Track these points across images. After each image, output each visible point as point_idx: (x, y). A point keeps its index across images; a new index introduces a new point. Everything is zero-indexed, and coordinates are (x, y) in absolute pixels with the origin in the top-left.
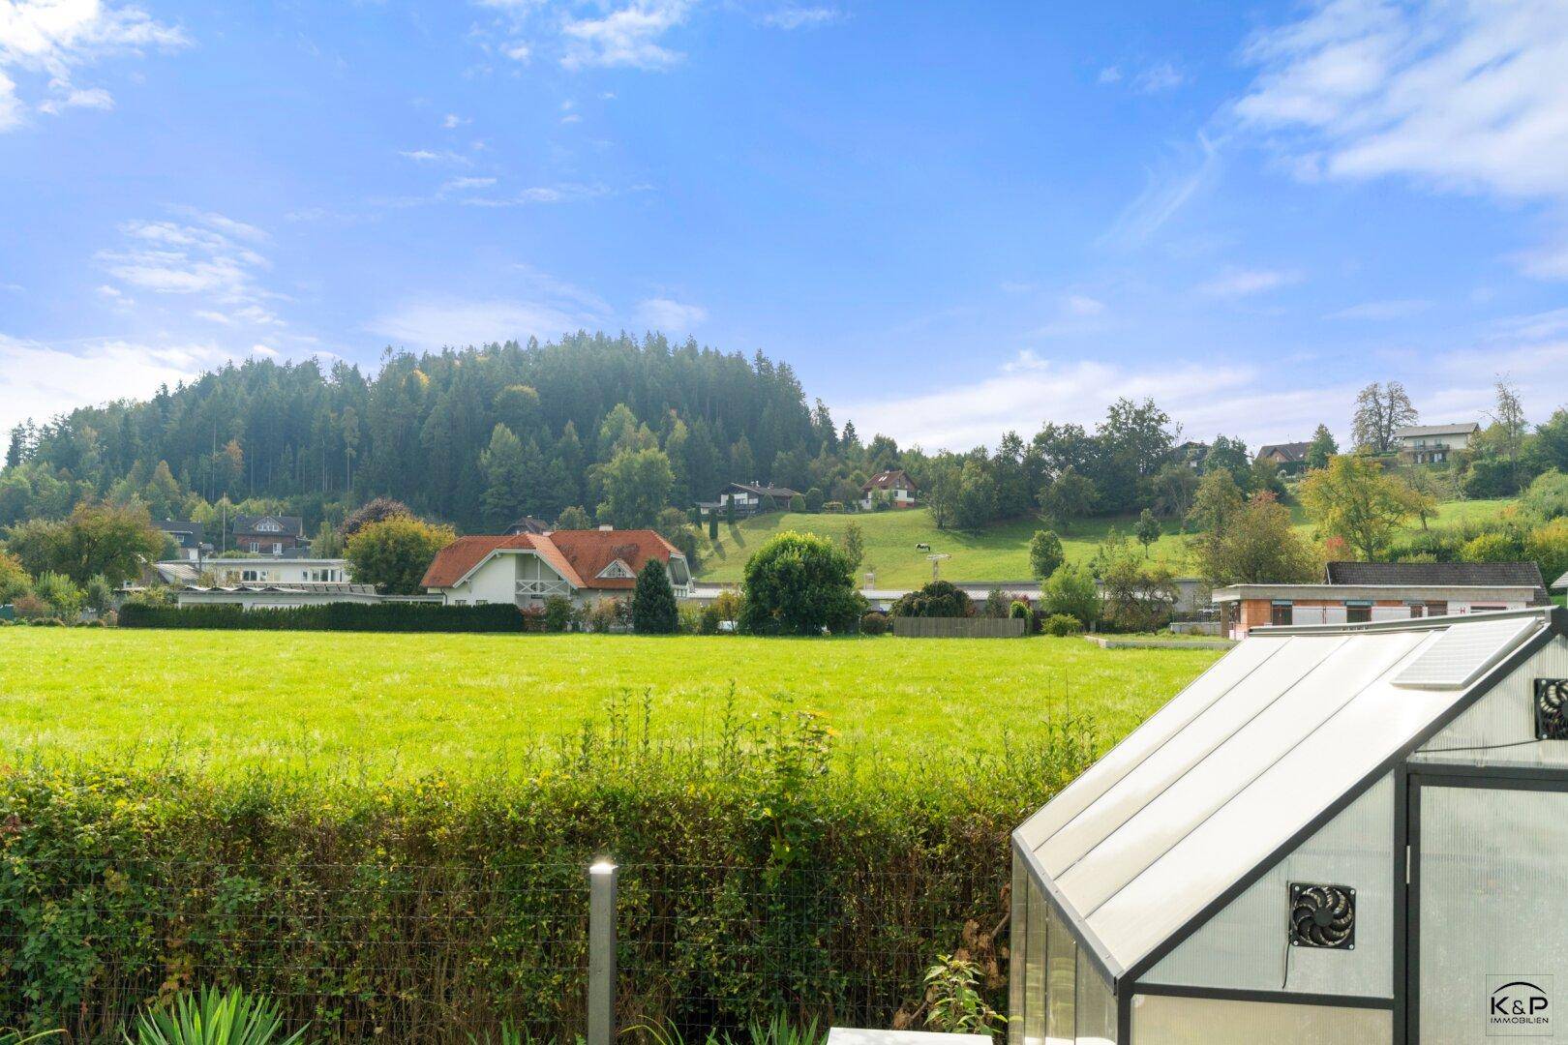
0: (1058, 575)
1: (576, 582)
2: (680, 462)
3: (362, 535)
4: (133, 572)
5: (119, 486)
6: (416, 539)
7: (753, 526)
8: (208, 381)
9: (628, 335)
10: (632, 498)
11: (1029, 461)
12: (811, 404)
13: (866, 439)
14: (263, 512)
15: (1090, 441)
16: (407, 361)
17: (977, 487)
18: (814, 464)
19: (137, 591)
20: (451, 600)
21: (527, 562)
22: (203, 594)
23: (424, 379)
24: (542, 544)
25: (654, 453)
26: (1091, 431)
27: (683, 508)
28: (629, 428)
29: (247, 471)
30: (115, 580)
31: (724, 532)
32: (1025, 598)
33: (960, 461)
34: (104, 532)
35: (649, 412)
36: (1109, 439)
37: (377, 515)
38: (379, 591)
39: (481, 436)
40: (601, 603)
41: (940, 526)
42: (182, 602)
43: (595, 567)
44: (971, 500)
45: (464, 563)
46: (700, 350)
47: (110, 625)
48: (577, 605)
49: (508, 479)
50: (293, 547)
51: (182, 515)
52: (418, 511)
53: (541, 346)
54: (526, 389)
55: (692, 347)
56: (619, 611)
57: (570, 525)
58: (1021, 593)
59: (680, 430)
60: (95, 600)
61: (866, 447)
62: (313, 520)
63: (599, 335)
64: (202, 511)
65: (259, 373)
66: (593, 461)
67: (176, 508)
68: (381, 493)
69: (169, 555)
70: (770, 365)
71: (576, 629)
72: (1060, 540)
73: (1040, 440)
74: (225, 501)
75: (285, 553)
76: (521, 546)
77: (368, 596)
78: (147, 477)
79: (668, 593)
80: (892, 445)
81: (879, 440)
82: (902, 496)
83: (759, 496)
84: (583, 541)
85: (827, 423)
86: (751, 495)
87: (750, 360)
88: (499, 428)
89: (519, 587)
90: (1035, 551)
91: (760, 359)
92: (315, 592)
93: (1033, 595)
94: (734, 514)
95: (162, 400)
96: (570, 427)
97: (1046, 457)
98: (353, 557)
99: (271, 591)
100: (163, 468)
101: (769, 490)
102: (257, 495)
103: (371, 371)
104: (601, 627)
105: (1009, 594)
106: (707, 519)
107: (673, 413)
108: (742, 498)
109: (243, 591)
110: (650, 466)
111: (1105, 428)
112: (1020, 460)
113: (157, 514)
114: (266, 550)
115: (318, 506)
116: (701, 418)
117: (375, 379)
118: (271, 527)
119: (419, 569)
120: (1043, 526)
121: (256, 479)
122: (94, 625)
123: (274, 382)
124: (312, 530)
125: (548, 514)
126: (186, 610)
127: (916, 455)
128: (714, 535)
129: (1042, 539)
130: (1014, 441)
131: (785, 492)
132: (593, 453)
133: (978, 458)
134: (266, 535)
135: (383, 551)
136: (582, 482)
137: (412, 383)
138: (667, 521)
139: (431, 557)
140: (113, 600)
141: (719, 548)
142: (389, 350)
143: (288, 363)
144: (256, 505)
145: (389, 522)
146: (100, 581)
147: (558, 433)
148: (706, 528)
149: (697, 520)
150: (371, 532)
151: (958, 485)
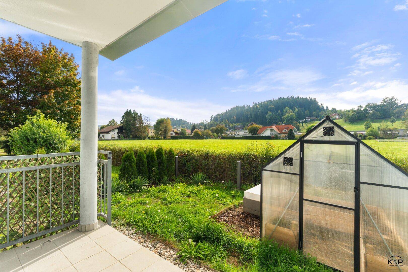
0: (369, 129)
1: (279, 132)
2: (297, 115)
3: (250, 127)
4: (223, 133)
5: (222, 123)
6: (257, 127)
7: (309, 124)
8: (232, 109)
9: (288, 97)
10: (289, 120)
11: (364, 110)
12: (319, 104)
13: (330, 109)
14: (238, 125)
15: (378, 105)
16: (256, 104)
17: (353, 115)
18: (320, 113)
19: (223, 135)
20: (261, 135)
21: (272, 130)
22: (230, 135)
23: (258, 106)
24: (274, 127)
25: (292, 114)
26: (378, 103)
27: (297, 121)
28: (288, 110)
29: (236, 120)
30: (221, 134)
31: (304, 124)
32: (362, 133)
33: (349, 111)
34: (220, 128)
35: (292, 108)
36: (383, 105)
37: (252, 124)
38: (252, 134)
39: (266, 113)
40: (283, 135)
41: (345, 122)
42: (228, 136)
43: (282, 130)
44: (351, 117)
45: (263, 130)
46: (300, 98)
47: (220, 139)
48: (279, 136)
49: (270, 119)
50: (242, 129)
51: (229, 126)
52: (257, 124)
53: (275, 100)
54: (273, 106)
55: (298, 97)
56: (285, 136)
57: (279, 124)
58: (361, 133)
59: (297, 110)
60: (219, 136)
61: (330, 110)
62: (244, 125)
63: (283, 97)
64: (231, 125)
65: (238, 107)
66: (283, 115)
67: (228, 125)
68: (253, 122)
69: (227, 130)
70: (312, 99)
71: (279, 139)
72: (371, 123)
73: (366, 106)
74: (234, 124)
75: (241, 130)
76: (271, 128)
77: (250, 135)
78: (225, 122)
79: (293, 134)
80: (335, 109)
81: (332, 109)
82: (337, 117)
83: (310, 119)
84: (280, 127)
85: (322, 107)
86: (309, 119)
87: (308, 98)
88: (269, 112)
89: (271, 133)
90: (365, 125)
91: (310, 98)
92: (244, 135)
93: (363, 133)
94: (306, 122)
95: (226, 112)
96: (279, 111)
97: (368, 109)
98: (248, 130)
99: (238, 135)
100: (227, 120)
101: (312, 118)
102: (238, 123)
103: (251, 106)
104: (283, 139)
105: (358, 133)
106: (301, 123)
107: (295, 107)
108: (307, 119)
109: (235, 135)
110: (292, 115)
111: (382, 103)
112: (362, 110)
113: (226, 126)
114: (239, 130)
115: (245, 124)
116: (300, 108)
117: (252, 107)
118: (240, 127)
119: (257, 131)
120: (367, 121)
121: (238, 121)
122: (219, 139)
123: (239, 109)
124: (244, 127)
125: (276, 123)
126: (228, 137)
127: (340, 111)
128: (302, 125)
129: (367, 123)
130: (361, 107)
131: (315, 118)
132: (283, 114)
133: (353, 110)
134: (239, 128)
135: (252, 129)
136: (281, 118)
137: (257, 107)
138: (295, 123)
139: (259, 130)
140: (220, 136)
141: (303, 127)
142: (254, 103)
143: (241, 106)
144: (237, 124)
145: (253, 125)
146: (219, 134)
147: (277, 112)
148: (301, 124)
149: (300, 123)
150: (251, 127)
151: (349, 115)
